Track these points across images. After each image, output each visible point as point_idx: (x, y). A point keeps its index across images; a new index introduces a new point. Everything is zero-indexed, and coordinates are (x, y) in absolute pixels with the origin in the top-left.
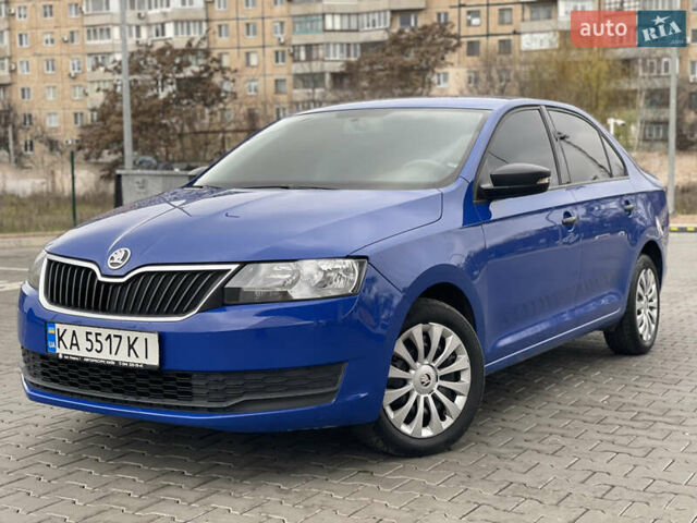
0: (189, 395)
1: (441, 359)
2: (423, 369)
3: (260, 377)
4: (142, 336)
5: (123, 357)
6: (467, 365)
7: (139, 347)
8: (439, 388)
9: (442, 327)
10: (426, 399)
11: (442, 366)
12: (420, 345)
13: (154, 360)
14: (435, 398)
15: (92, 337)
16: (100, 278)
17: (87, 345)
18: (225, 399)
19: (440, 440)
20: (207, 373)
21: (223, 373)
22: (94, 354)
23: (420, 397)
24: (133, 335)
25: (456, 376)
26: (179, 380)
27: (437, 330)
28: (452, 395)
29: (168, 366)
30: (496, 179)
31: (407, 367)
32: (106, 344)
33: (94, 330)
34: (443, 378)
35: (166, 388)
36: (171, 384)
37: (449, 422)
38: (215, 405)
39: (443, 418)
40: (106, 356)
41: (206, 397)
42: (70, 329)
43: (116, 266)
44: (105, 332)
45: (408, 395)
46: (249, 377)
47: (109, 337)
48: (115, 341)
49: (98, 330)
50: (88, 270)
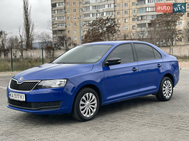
0: (31, 107)
1: (91, 101)
2: (88, 103)
3: (44, 103)
4: (23, 95)
5: (20, 99)
6: (96, 102)
7: (22, 97)
8: (91, 107)
9: (92, 94)
10: (88, 109)
11: (91, 102)
12: (88, 97)
13: (24, 100)
14: (90, 109)
15: (15, 95)
16: (18, 83)
17: (14, 96)
18: (38, 108)
19: (91, 118)
20: (34, 102)
21: (37, 102)
22: (15, 98)
23: (87, 109)
24: (21, 94)
25: (94, 104)
26: (29, 104)
27: (91, 94)
28: (93, 108)
29: (27, 101)
30: (109, 61)
31: (85, 102)
32: (17, 96)
33: (15, 94)
34: (92, 105)
35: (27, 105)
36: (28, 104)
37: (92, 114)
38: (35, 109)
39: (91, 113)
40: (17, 99)
41: (33, 107)
42: (12, 93)
43: (20, 80)
44: (17, 94)
45: (85, 108)
46: (42, 103)
47: (18, 95)
48: (19, 95)
49: (16, 94)
50: (16, 81)
